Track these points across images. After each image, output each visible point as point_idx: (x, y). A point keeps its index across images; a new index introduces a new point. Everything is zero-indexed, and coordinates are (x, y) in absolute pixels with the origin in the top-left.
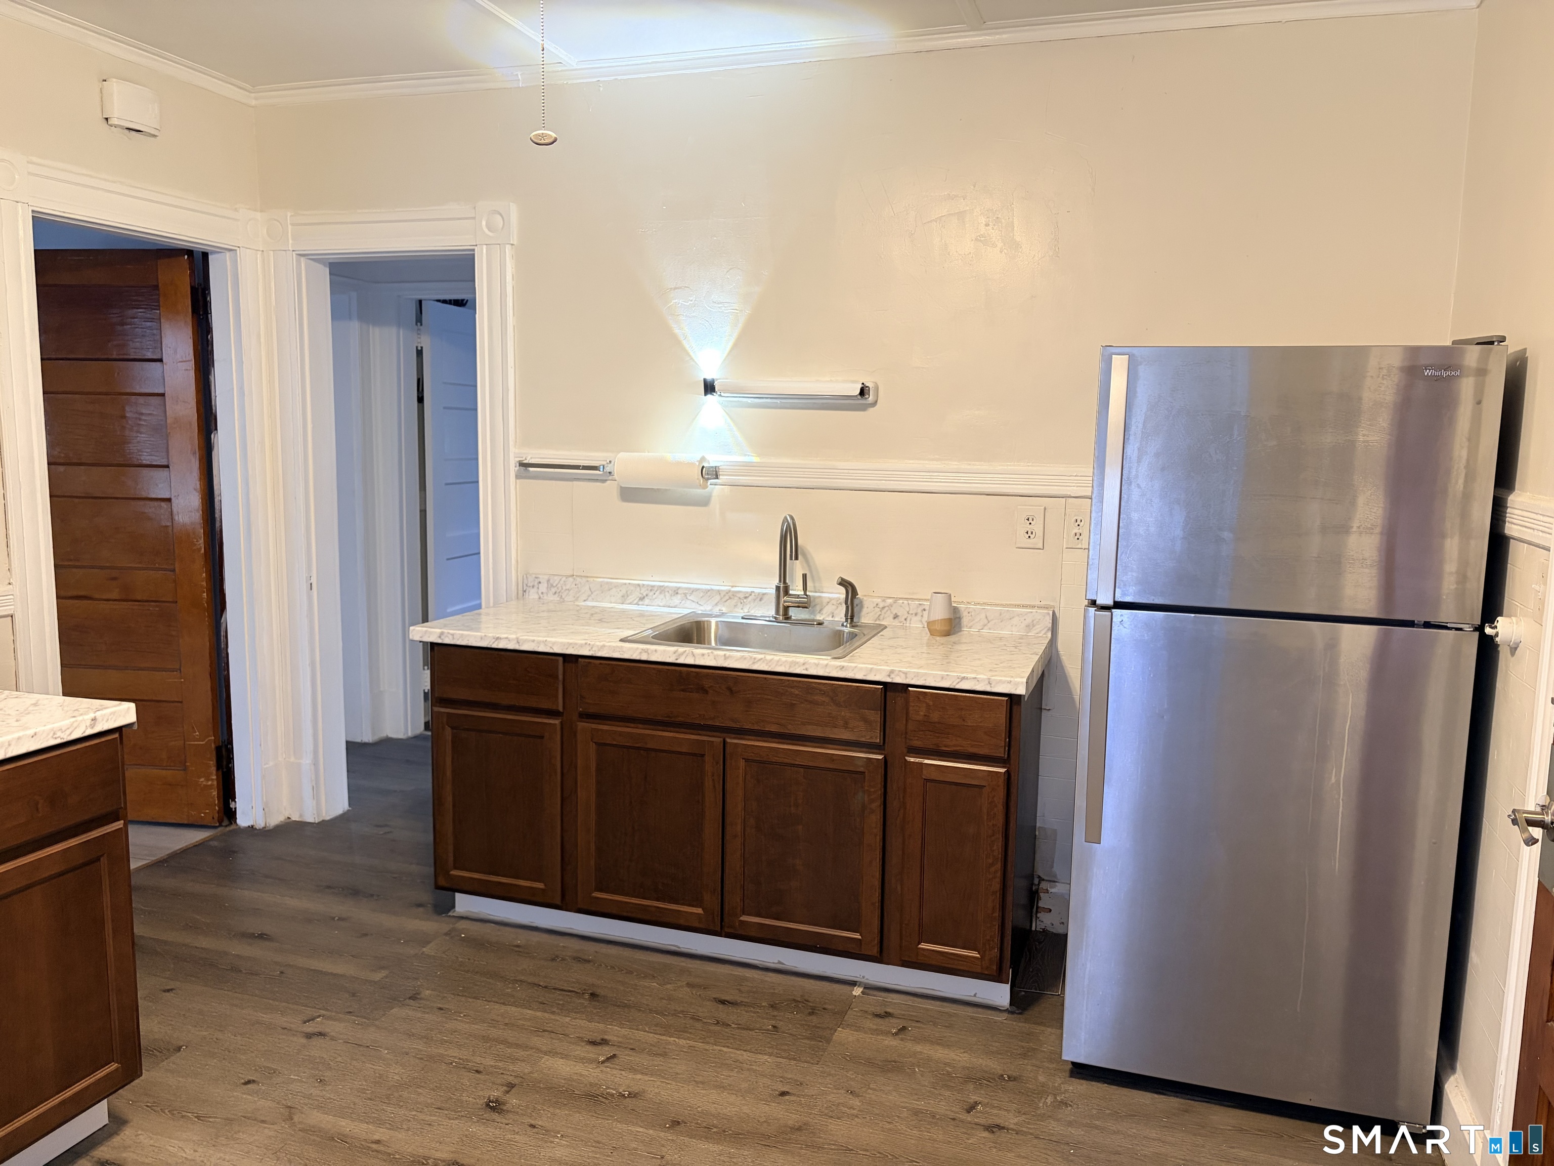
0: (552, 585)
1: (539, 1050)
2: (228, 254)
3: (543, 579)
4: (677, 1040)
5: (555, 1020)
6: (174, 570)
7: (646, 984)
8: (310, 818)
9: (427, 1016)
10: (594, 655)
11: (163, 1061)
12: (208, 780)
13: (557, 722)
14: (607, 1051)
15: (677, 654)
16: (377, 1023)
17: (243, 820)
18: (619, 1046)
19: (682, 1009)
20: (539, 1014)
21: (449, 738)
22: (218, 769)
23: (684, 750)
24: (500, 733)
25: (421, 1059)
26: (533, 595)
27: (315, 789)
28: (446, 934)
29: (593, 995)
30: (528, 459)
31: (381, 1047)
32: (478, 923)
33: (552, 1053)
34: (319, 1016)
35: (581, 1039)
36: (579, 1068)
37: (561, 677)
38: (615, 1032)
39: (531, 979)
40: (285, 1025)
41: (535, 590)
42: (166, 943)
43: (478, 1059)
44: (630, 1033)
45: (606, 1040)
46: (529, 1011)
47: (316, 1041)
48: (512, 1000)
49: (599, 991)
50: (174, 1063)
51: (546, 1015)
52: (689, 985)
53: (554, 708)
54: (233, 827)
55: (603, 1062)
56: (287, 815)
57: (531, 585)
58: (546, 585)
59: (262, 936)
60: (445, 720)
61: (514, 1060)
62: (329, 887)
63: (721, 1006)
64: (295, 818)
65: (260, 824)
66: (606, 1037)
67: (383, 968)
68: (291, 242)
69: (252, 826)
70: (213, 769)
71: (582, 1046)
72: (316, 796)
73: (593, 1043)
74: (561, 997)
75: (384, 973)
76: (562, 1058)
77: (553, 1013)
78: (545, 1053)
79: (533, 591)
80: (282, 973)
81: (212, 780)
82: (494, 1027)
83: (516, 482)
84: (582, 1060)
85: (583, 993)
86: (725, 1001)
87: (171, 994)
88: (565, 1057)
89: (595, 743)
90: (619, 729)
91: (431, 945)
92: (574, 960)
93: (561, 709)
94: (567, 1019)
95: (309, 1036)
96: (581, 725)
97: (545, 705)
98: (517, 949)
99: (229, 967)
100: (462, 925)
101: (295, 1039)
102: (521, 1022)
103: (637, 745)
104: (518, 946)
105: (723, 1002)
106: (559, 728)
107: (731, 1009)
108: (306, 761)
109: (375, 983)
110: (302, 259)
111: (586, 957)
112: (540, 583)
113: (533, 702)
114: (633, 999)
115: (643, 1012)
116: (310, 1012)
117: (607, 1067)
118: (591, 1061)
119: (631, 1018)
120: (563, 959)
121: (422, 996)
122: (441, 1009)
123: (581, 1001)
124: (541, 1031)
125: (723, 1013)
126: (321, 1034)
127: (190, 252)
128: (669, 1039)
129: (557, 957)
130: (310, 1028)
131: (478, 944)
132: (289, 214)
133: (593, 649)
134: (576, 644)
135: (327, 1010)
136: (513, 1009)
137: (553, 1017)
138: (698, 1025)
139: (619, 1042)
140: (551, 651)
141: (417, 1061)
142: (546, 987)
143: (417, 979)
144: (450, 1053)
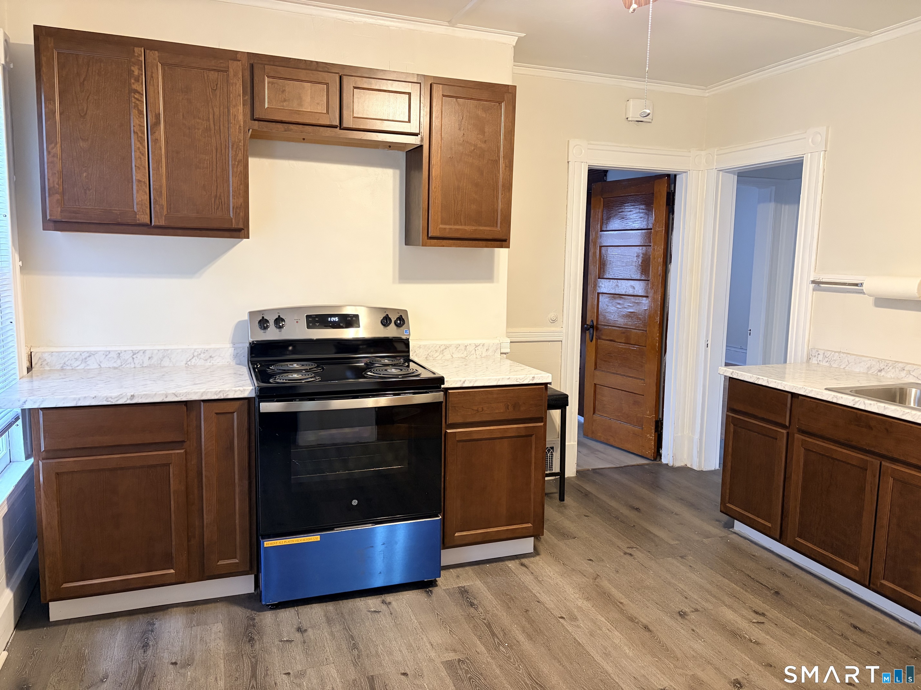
0: (826, 356)
1: (724, 603)
2: (684, 174)
3: (821, 352)
4: (807, 632)
5: (745, 594)
6: (646, 331)
7: (813, 600)
8: (695, 468)
9: (682, 566)
10: (807, 395)
11: (566, 540)
12: (651, 436)
13: (784, 431)
14: (761, 619)
15: (854, 401)
16: (657, 560)
17: (664, 460)
18: (770, 620)
19: (825, 620)
20: (738, 588)
21: (732, 430)
22: (655, 432)
23: (854, 463)
24: (755, 432)
25: (665, 582)
26: (814, 361)
27: (700, 452)
28: (720, 537)
29: (777, 593)
30: (820, 279)
31: (651, 570)
32: (742, 539)
33: (730, 607)
34: (635, 548)
35: (751, 608)
36: (739, 620)
37: (789, 405)
38: (773, 613)
39: (748, 572)
40: (620, 546)
41: (816, 358)
42: (598, 498)
43: (690, 593)
44: (782, 617)
45: (764, 614)
46: (733, 585)
47: (628, 557)
48: (729, 577)
49: (782, 592)
50: (569, 542)
51: (742, 590)
52: (841, 611)
53: (784, 423)
54: (659, 462)
55: (754, 622)
56: (686, 463)
57: (814, 355)
58: (822, 356)
59: (637, 509)
60: (731, 420)
61: (707, 601)
62: (681, 499)
63: (852, 629)
64: (689, 466)
65: (671, 464)
66: (766, 613)
67: (678, 540)
68: (715, 164)
69: (667, 464)
70: (653, 431)
71: (748, 611)
72: (700, 457)
73: (756, 612)
74: (757, 586)
75: (677, 542)
76: (733, 611)
77: (746, 591)
78: (726, 606)
79: (814, 359)
80: (634, 526)
81: (652, 436)
82: (710, 584)
83: (813, 294)
84: (743, 616)
85: (772, 590)
86: (857, 627)
87: (587, 518)
88: (735, 611)
89: (804, 448)
90: (817, 442)
91: (709, 539)
92: (781, 573)
93: (787, 424)
94: (751, 597)
95: (625, 553)
96: (797, 436)
97: (779, 420)
98: (753, 557)
99: (615, 516)
100: (733, 536)
101: (619, 552)
102: (725, 587)
103: (827, 454)
104: (754, 556)
105: (855, 627)
106: (785, 435)
107: (858, 632)
108: (697, 437)
109: (670, 544)
110: (721, 172)
111: (789, 575)
112: (819, 354)
113: (772, 417)
114: (799, 603)
115: (799, 611)
116: (633, 544)
117: (754, 625)
118: (747, 619)
119: (789, 611)
120: (775, 571)
121: (686, 558)
122: (691, 566)
123: (767, 592)
124: (733, 595)
125: (850, 632)
126: (631, 555)
127: (668, 176)
128: (803, 629)
129: (772, 568)
130: (629, 551)
131: (735, 548)
132: (716, 150)
133: (807, 391)
134: (797, 387)
135: (640, 547)
136: (727, 581)
137: (744, 592)
138: (828, 631)
139: (772, 618)
140: (784, 389)
141: (662, 582)
142: (753, 579)
143: (690, 550)
144: (680, 585)
